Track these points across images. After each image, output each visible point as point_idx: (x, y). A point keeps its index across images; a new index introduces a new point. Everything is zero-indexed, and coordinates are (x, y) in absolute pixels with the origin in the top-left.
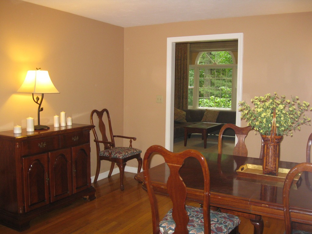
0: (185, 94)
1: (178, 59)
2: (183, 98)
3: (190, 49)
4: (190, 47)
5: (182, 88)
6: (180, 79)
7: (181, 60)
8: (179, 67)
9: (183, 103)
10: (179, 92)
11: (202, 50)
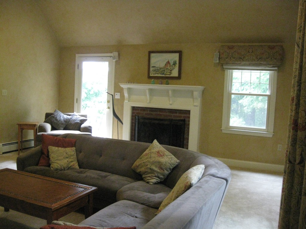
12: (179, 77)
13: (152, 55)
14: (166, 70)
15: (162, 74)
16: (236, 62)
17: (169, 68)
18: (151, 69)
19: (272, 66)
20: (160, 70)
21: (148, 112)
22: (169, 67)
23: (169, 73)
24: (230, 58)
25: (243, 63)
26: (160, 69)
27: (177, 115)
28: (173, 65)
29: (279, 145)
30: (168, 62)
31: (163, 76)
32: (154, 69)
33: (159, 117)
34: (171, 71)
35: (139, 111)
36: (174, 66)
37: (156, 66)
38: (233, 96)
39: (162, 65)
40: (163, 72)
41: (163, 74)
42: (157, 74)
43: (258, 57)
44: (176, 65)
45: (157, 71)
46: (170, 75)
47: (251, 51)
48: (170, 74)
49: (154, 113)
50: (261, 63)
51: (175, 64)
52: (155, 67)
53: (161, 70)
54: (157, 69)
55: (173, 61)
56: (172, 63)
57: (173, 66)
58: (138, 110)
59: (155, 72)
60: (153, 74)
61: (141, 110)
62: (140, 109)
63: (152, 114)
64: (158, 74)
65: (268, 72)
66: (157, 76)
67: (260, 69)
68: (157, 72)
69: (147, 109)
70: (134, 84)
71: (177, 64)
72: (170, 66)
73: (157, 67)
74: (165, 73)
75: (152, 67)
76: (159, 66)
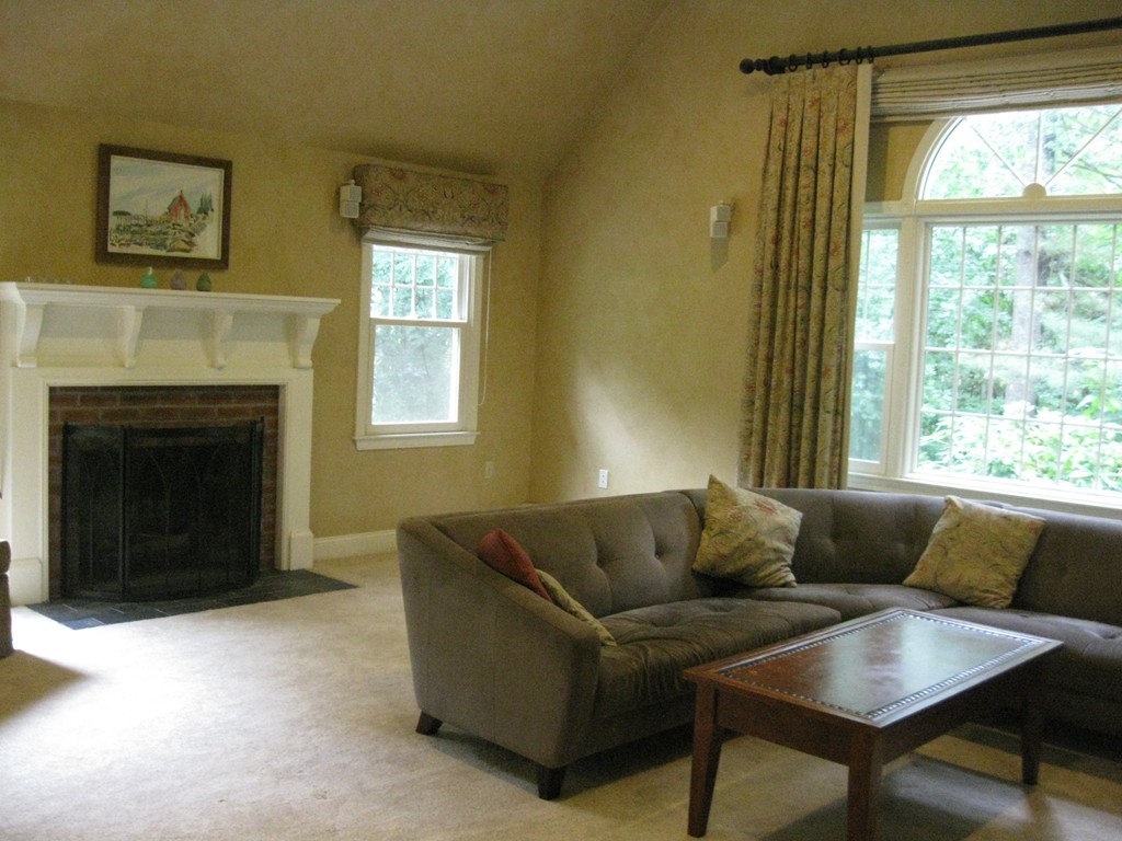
0: (828, 384)
1: (798, 168)
2: (816, 409)
3: (874, 103)
4: (875, 89)
5: (813, 344)
6: (809, 290)
7: (816, 172)
8: (804, 216)
9: (814, 441)
10: (797, 373)
11: (949, 103)
12: (222, 263)
13: (117, 162)
14: (171, 231)
15: (157, 247)
16: (412, 225)
17: (185, 225)
18: (113, 222)
19: (482, 241)
20: (149, 229)
21: (117, 406)
22: (181, 220)
23: (183, 246)
24: (400, 209)
25: (428, 228)
26: (148, 226)
27: (233, 405)
28: (200, 211)
29: (488, 463)
30: (181, 201)
31: (163, 253)
32: (122, 221)
33: (161, 423)
34: (193, 235)
35: (79, 407)
36: (204, 219)
37: (134, 212)
38: (379, 330)
39: (158, 208)
40: (162, 236)
41: (161, 245)
42: (136, 244)
43: (466, 214)
44: (210, 212)
45: (134, 233)
46: (188, 251)
47: (449, 193)
48: (187, 247)
49: (139, 408)
50: (469, 231)
51: (204, 209)
52: (128, 214)
53: (153, 229)
54: (137, 225)
55: (198, 199)
56: (194, 206)
57: (197, 218)
58: (72, 400)
59: (128, 236)
60: (121, 245)
61: (84, 400)
62: (80, 394)
63: (134, 414)
64: (141, 245)
65: (456, 256)
66: (138, 252)
67: (449, 246)
68: (137, 238)
69: (114, 393)
70: (41, 285)
71: (212, 210)
72: (187, 217)
73: (137, 218)
74: (168, 242)
75: (116, 213)
76: (143, 213)
